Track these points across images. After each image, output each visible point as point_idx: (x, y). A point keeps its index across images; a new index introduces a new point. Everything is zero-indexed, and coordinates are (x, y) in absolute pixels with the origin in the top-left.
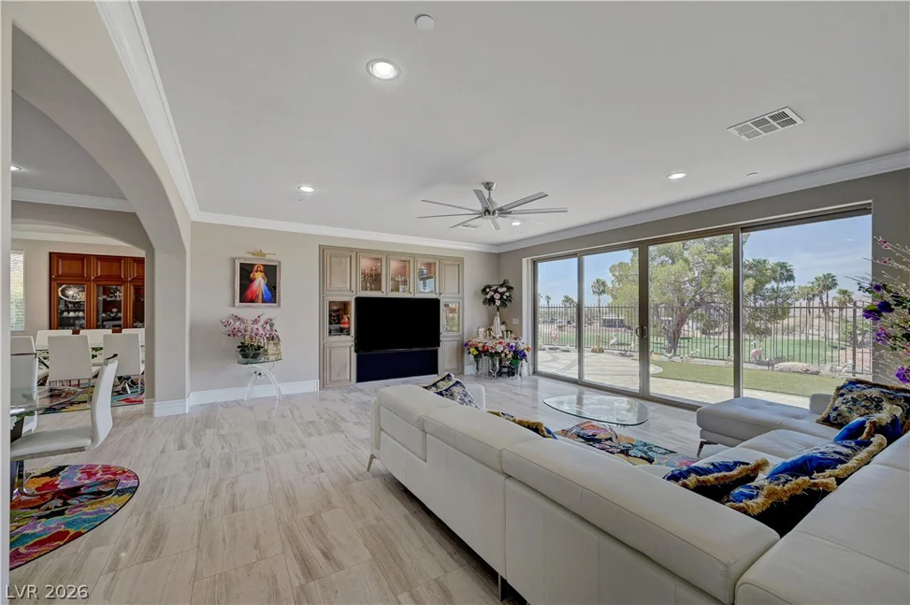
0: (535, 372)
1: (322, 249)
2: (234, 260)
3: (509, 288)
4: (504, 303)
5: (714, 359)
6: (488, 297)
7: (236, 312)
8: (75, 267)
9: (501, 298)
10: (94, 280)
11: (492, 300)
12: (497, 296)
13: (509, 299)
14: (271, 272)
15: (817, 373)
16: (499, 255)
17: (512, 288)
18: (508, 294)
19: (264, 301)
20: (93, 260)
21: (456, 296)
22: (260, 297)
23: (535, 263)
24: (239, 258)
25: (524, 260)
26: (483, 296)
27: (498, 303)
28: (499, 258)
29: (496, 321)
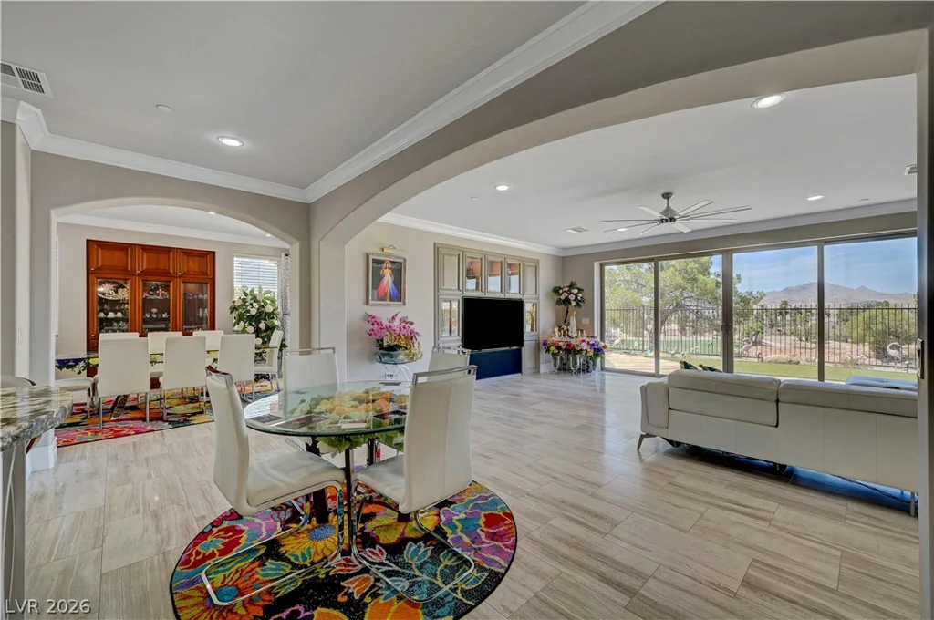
0: (603, 369)
1: (437, 248)
2: (367, 256)
3: (580, 290)
4: (578, 304)
5: (709, 355)
6: (563, 297)
7: (370, 310)
8: (117, 259)
9: (576, 299)
10: (139, 275)
11: (567, 302)
12: (572, 297)
13: (582, 301)
14: (398, 270)
15: (798, 363)
16: (563, 259)
17: (582, 290)
18: (580, 295)
19: (391, 300)
20: (139, 252)
21: (533, 296)
22: (388, 295)
23: (602, 266)
24: (373, 254)
25: (595, 263)
26: (557, 297)
27: (574, 303)
28: (563, 261)
29: (573, 321)
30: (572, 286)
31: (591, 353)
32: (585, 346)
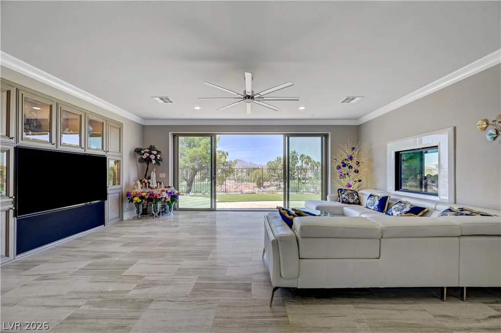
0: (176, 209)
3: (159, 152)
4: (158, 163)
6: (144, 157)
9: (155, 159)
12: (153, 157)
13: (161, 160)
16: (144, 127)
17: (160, 152)
18: (159, 156)
21: (118, 154)
23: (174, 136)
25: (170, 133)
26: (139, 157)
27: (154, 162)
28: (144, 129)
29: (153, 175)
30: (152, 148)
31: (169, 199)
32: (165, 195)
